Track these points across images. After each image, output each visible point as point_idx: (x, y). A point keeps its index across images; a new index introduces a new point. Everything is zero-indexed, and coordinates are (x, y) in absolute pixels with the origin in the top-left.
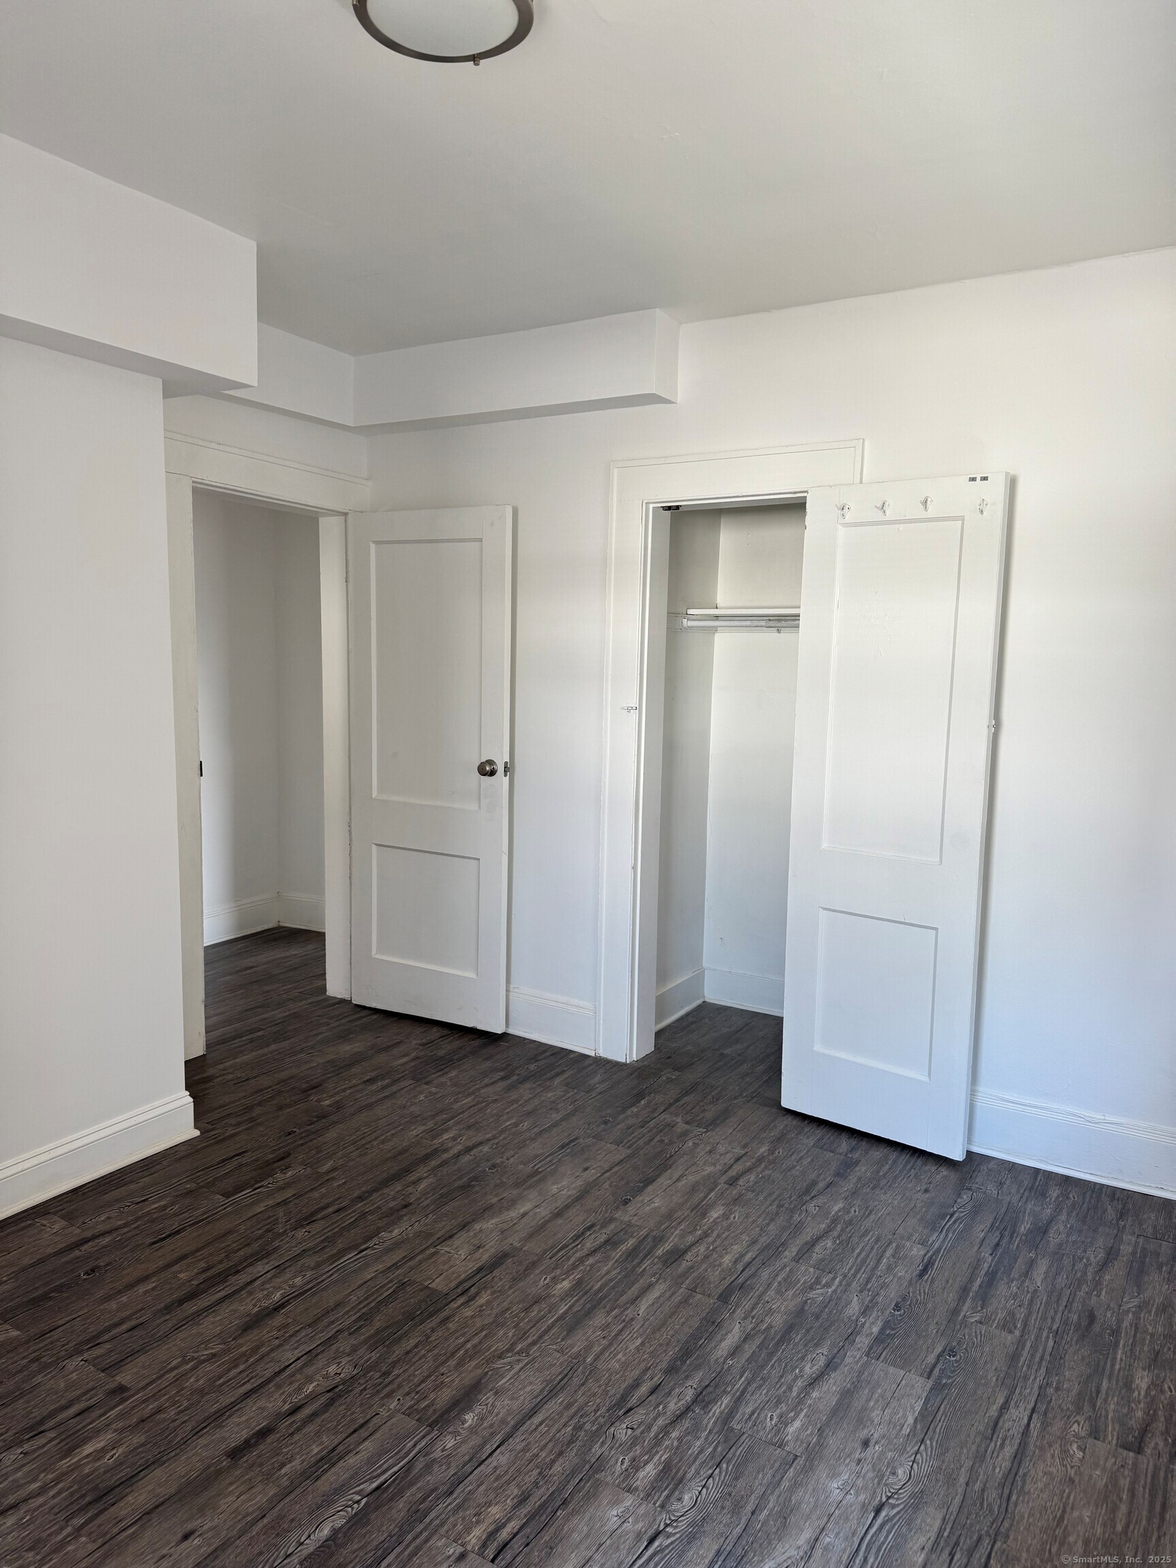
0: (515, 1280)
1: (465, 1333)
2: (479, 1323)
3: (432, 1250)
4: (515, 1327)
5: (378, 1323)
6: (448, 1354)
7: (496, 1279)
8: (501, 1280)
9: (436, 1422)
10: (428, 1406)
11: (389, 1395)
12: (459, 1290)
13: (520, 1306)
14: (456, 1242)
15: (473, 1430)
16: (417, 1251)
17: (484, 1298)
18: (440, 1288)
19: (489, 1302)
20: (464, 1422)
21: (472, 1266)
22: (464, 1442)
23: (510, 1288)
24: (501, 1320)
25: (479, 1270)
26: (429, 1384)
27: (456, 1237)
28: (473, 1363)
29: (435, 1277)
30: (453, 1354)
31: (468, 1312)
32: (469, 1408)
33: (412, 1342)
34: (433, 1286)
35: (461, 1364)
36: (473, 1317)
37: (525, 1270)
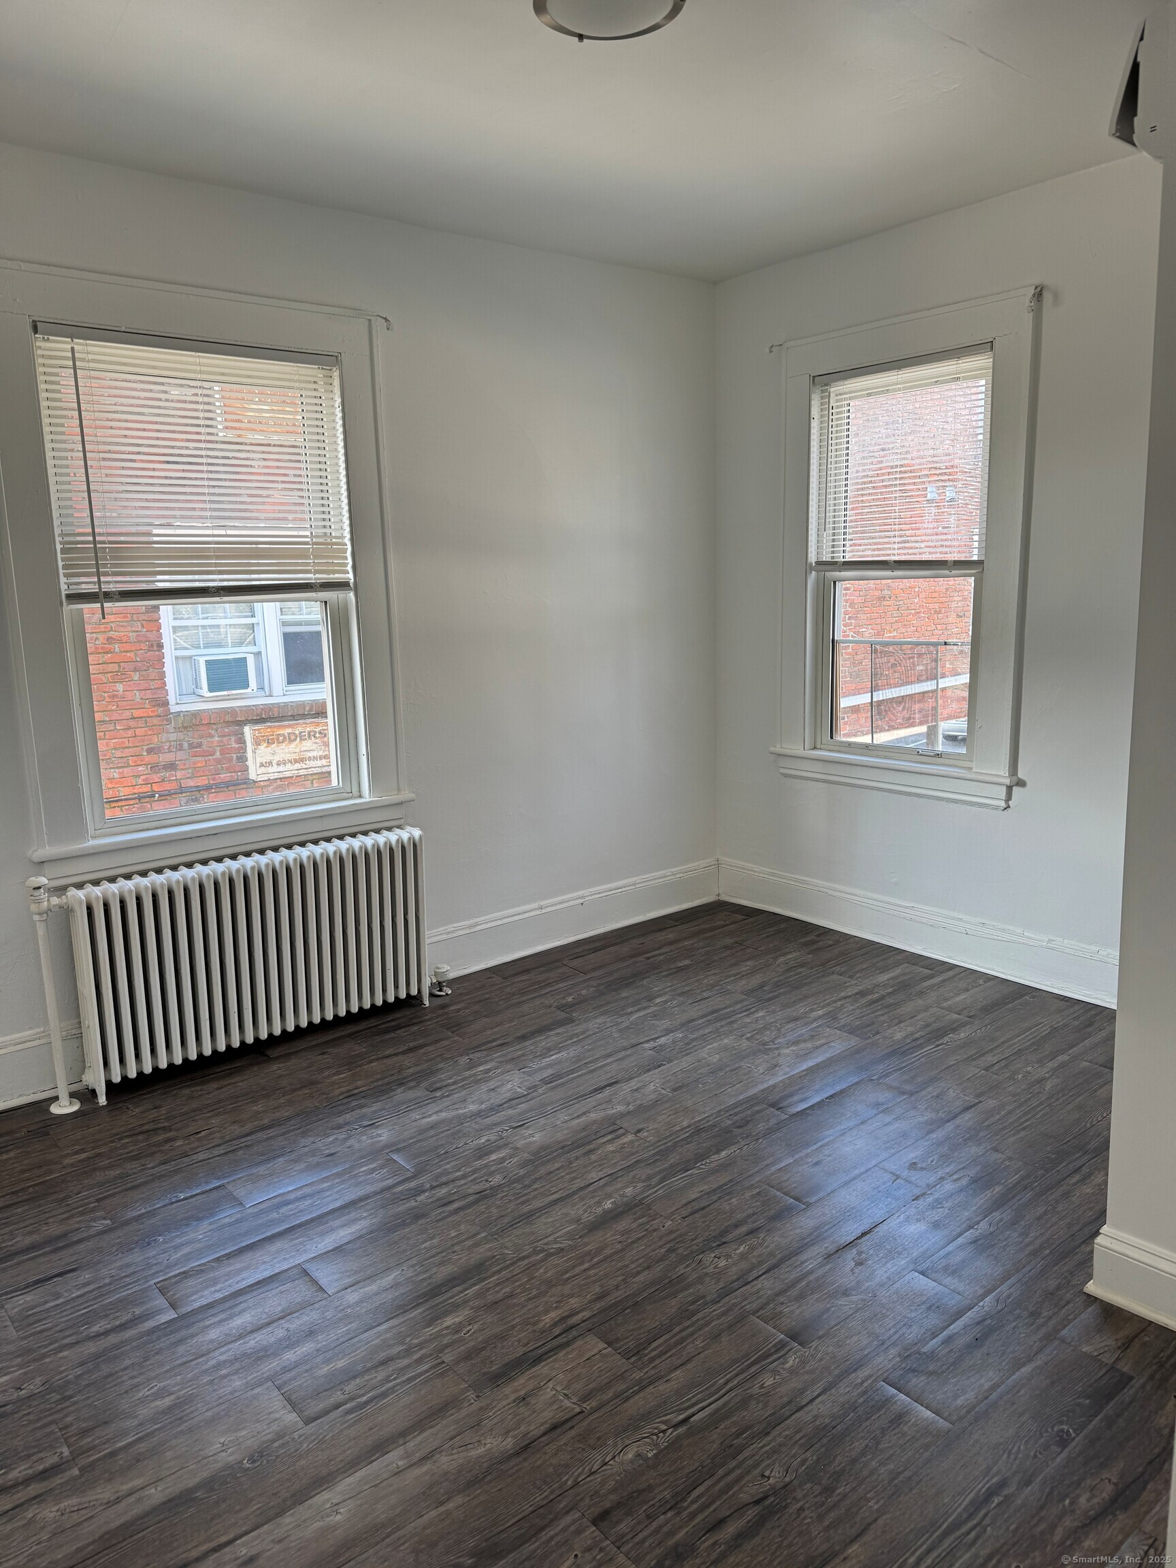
0: (501, 1337)
1: (585, 1279)
2: (567, 1289)
3: (587, 1406)
4: (533, 1278)
5: (673, 1305)
6: (609, 1260)
7: (525, 1341)
8: (519, 1341)
9: (636, 1205)
10: (639, 1218)
11: (672, 1232)
12: (574, 1333)
13: (515, 1301)
14: (549, 1416)
15: (609, 1196)
16: (608, 1408)
17: (548, 1319)
18: (596, 1340)
19: (546, 1312)
20: (612, 1203)
21: (543, 1369)
22: (617, 1190)
23: (513, 1327)
24: (543, 1288)
25: (538, 1360)
26: (635, 1236)
27: (547, 1426)
28: (589, 1248)
29: (597, 1356)
30: (605, 1259)
31: (574, 1302)
32: (606, 1212)
33: (641, 1278)
34: (602, 1345)
35: (599, 1250)
36: (571, 1296)
37: (484, 1348)
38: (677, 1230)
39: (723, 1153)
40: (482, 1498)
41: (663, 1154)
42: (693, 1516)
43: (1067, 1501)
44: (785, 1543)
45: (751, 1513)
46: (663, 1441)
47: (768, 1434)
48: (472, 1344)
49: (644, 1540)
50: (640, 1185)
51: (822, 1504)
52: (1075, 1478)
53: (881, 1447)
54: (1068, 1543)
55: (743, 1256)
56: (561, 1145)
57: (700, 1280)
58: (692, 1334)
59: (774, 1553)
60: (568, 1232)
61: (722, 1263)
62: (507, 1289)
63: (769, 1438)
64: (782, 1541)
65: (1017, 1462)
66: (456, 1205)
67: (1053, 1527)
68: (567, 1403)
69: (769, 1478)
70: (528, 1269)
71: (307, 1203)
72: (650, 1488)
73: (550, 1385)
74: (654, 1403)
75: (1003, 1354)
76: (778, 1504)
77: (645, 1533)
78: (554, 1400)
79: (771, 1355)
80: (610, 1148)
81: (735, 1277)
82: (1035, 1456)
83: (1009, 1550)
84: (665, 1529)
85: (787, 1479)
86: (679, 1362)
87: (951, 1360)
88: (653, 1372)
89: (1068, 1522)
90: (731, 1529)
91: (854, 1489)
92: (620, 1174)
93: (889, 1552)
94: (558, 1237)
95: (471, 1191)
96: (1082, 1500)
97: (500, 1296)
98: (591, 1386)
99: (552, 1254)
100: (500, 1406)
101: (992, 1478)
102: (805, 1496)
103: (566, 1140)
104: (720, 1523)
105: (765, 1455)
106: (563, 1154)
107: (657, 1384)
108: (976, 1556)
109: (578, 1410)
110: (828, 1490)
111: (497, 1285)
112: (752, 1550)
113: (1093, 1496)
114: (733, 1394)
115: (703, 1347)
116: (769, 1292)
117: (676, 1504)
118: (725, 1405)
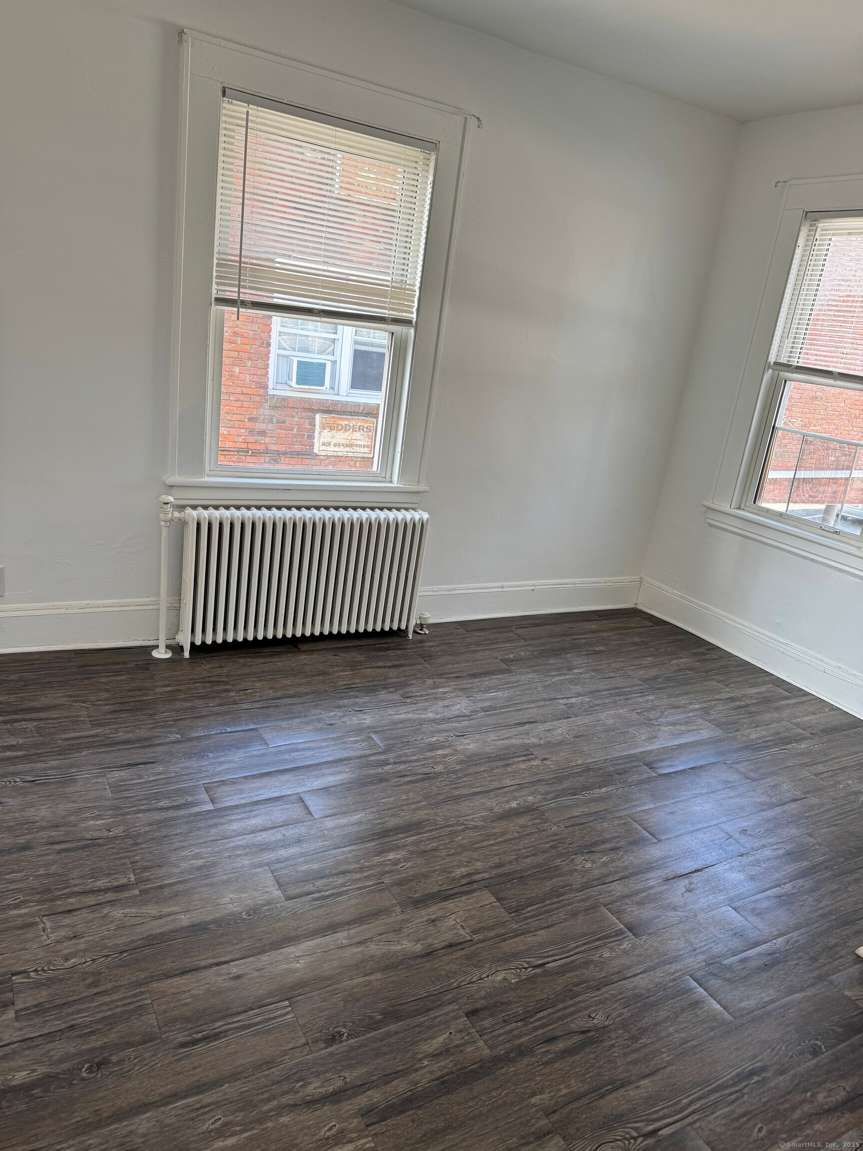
38: (561, 834)
39: (604, 790)
40: (395, 979)
41: (560, 779)
42: (536, 1029)
43: (809, 1094)
44: (597, 1065)
45: (577, 1039)
46: (524, 974)
47: (598, 989)
48: (404, 875)
49: (500, 1035)
50: (539, 797)
51: (628, 1046)
52: (819, 1080)
53: (679, 1019)
54: (803, 1122)
55: (605, 864)
56: (487, 756)
57: (571, 872)
58: (558, 908)
59: (587, 1069)
60: (482, 816)
61: (588, 865)
62: (435, 844)
63: (599, 992)
64: (596, 1063)
65: (778, 1057)
66: (408, 779)
67: (794, 1108)
68: (462, 932)
69: (594, 1019)
70: (450, 834)
71: (310, 753)
72: (509, 1003)
73: (453, 917)
74: (522, 948)
75: (783, 981)
76: (597, 1037)
77: (501, 1031)
78: (453, 928)
79: (612, 937)
80: (523, 766)
81: (596, 877)
82: (792, 1057)
83: (758, 1114)
84: (515, 1032)
85: (606, 1023)
86: (546, 925)
87: (743, 975)
88: (526, 927)
89: (806, 1108)
90: (560, 1045)
91: (652, 1043)
92: (526, 785)
93: (670, 1091)
94: (476, 818)
95: (420, 771)
96: (821, 1097)
97: (429, 847)
98: (481, 925)
99: (469, 828)
100: (416, 922)
101: (757, 1062)
102: (617, 1038)
103: (492, 753)
104: (552, 1039)
105: (594, 1003)
106: (489, 762)
107: (527, 935)
108: (733, 1112)
109: (469, 938)
110: (634, 1039)
111: (428, 840)
112: (573, 1062)
113: (829, 1096)
114: (579, 956)
115: (563, 919)
116: (618, 894)
117: (526, 1018)
118: (572, 962)
